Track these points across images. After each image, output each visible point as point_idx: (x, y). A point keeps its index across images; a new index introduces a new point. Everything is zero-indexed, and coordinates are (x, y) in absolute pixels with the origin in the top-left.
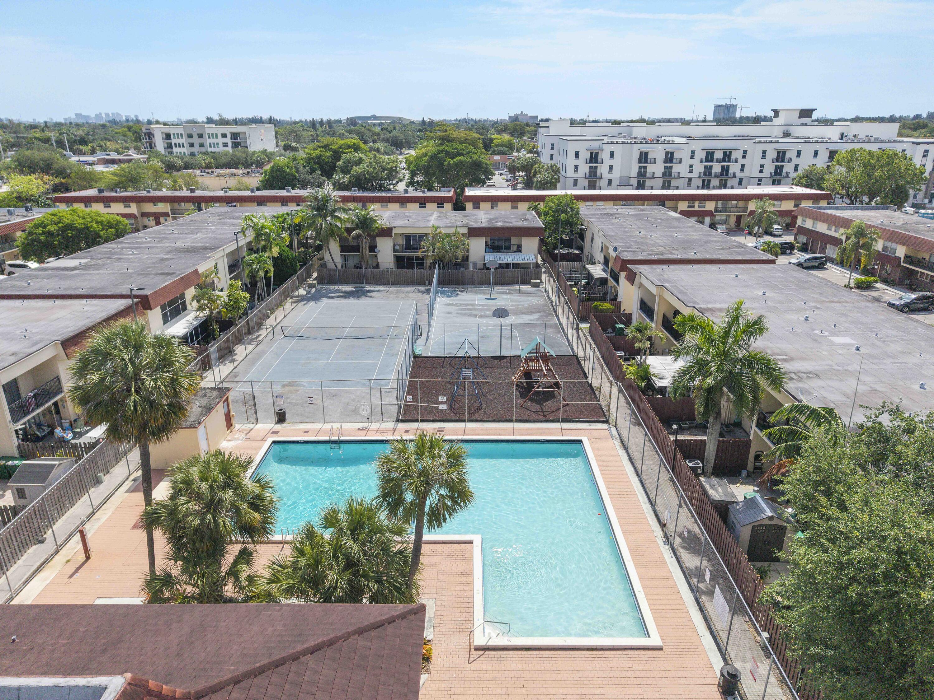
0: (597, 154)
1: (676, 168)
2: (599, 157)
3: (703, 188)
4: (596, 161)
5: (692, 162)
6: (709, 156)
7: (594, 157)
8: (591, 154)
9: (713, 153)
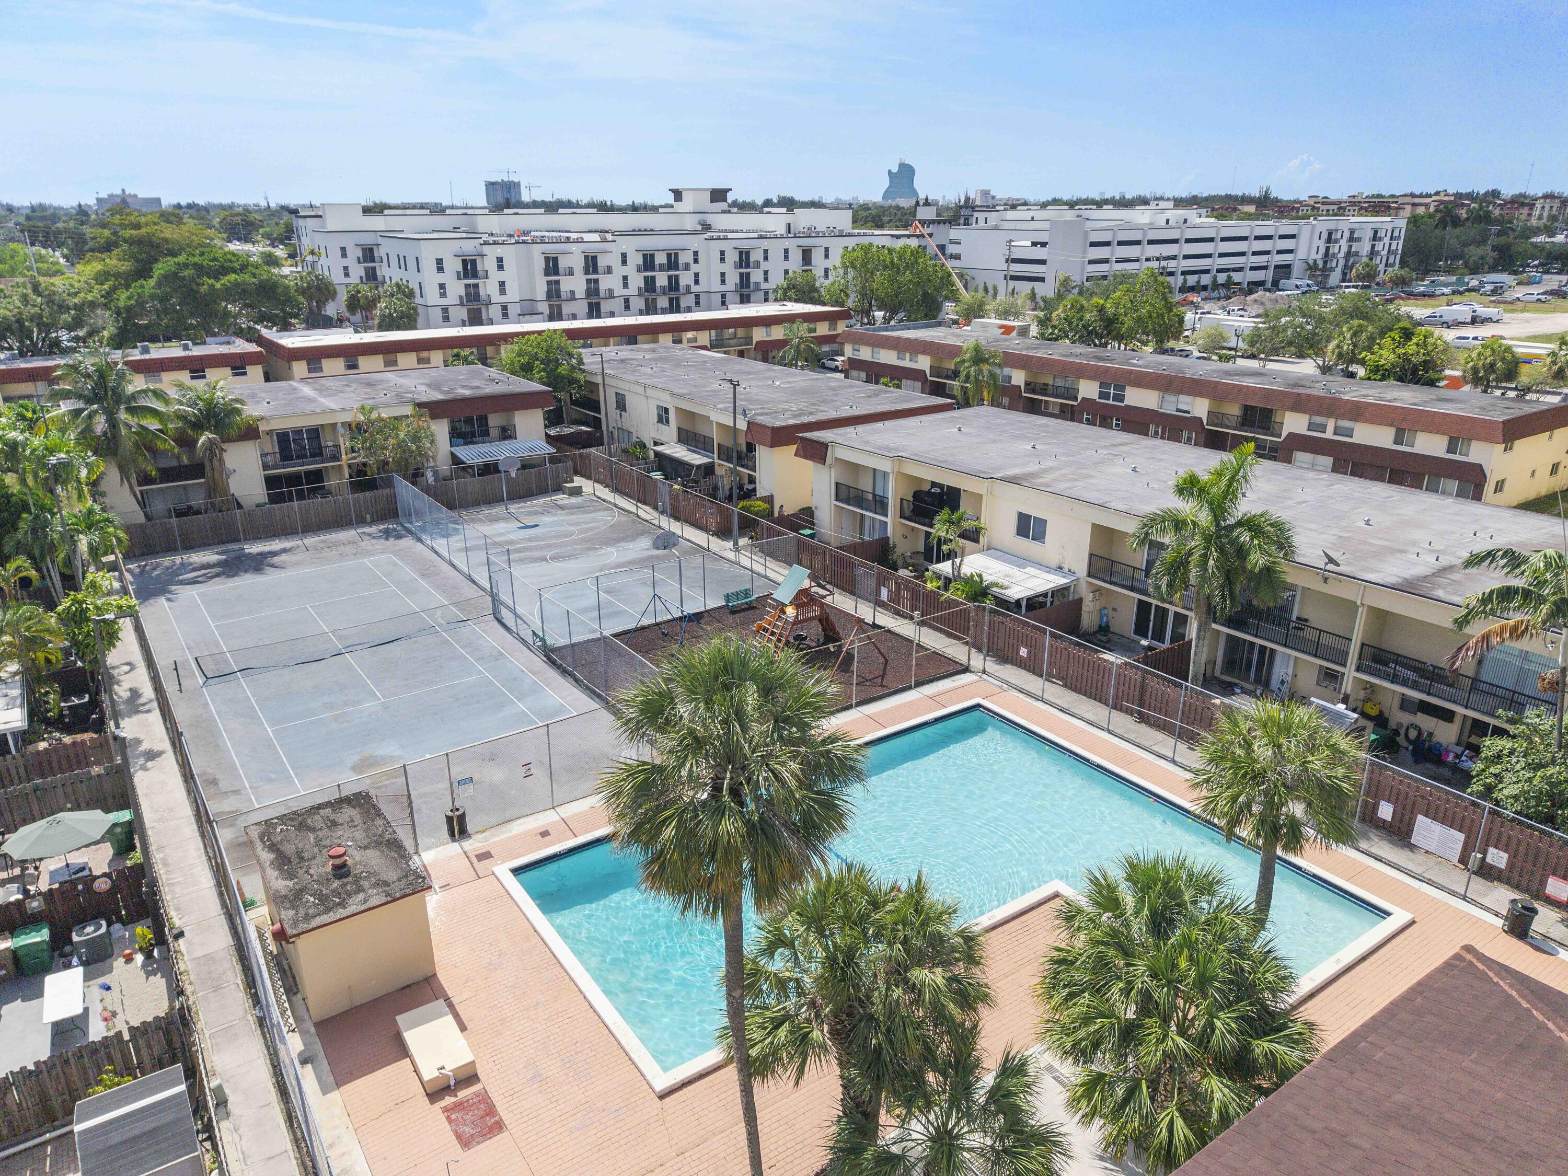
0: (474, 262)
1: (606, 283)
2: (479, 268)
3: (648, 314)
4: (475, 275)
5: (625, 271)
6: (648, 262)
7: (469, 269)
8: (464, 262)
9: (652, 256)
